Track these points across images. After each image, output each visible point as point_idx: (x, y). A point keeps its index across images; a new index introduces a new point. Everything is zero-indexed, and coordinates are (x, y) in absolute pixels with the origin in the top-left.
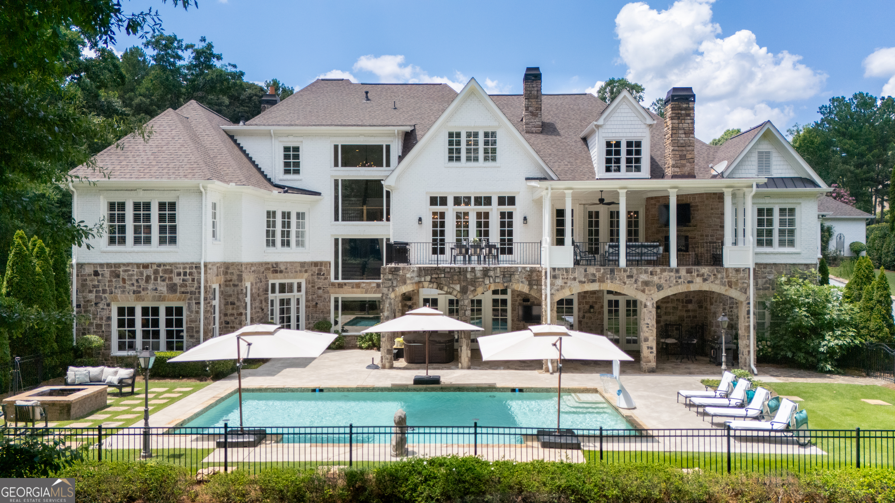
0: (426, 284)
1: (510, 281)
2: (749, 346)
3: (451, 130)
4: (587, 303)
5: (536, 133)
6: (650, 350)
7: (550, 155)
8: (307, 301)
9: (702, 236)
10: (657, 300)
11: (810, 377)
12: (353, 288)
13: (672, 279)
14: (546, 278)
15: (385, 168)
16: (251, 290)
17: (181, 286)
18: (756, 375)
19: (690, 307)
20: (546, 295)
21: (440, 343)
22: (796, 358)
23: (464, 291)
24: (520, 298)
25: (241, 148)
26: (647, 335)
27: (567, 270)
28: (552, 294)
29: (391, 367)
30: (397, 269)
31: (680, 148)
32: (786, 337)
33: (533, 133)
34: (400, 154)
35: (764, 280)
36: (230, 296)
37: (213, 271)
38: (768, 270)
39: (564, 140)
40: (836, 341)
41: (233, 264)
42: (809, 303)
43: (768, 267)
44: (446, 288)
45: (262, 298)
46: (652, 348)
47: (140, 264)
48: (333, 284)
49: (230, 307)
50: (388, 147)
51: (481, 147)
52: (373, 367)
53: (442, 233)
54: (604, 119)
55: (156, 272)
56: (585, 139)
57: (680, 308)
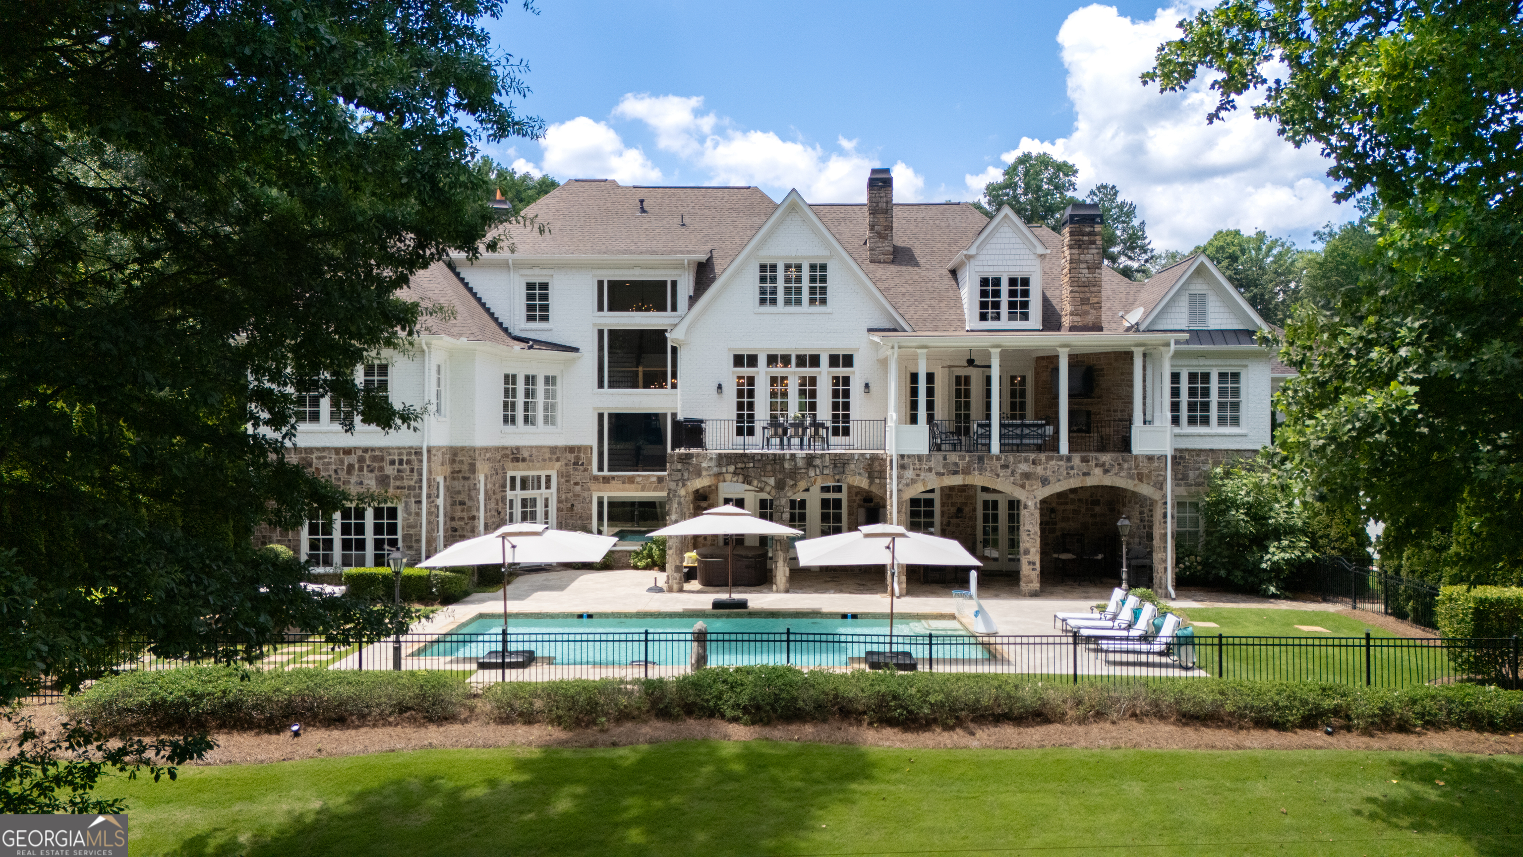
0: (728, 477)
1: (843, 473)
2: (1165, 561)
3: (764, 262)
4: (953, 504)
5: (885, 262)
6: (1031, 567)
7: (903, 295)
8: (559, 501)
9: (1109, 411)
10: (1041, 498)
11: (1245, 601)
12: (624, 483)
13: (1062, 470)
14: (891, 468)
15: (669, 312)
16: (486, 485)
17: (396, 478)
18: (1174, 599)
19: (1097, 509)
20: (891, 492)
21: (747, 557)
22: (1232, 578)
23: (780, 486)
24: (859, 497)
25: (466, 285)
26: (1027, 545)
27: (920, 457)
28: (899, 491)
29: (681, 590)
30: (689, 456)
31: (1082, 289)
32: (1218, 550)
33: (880, 262)
34: (692, 294)
35: (1197, 472)
36: (459, 492)
37: (438, 458)
38: (1203, 458)
39: (925, 273)
40: (1282, 555)
41: (462, 449)
42: (1248, 503)
43: (1203, 454)
44: (755, 483)
45: (499, 497)
46: (1034, 564)
47: (340, 449)
48: (596, 478)
49: (459, 508)
50: (674, 284)
51: (806, 284)
52: (657, 589)
53: (751, 406)
54: (978, 247)
55: (361, 460)
56: (954, 273)
57: (1083, 511)
